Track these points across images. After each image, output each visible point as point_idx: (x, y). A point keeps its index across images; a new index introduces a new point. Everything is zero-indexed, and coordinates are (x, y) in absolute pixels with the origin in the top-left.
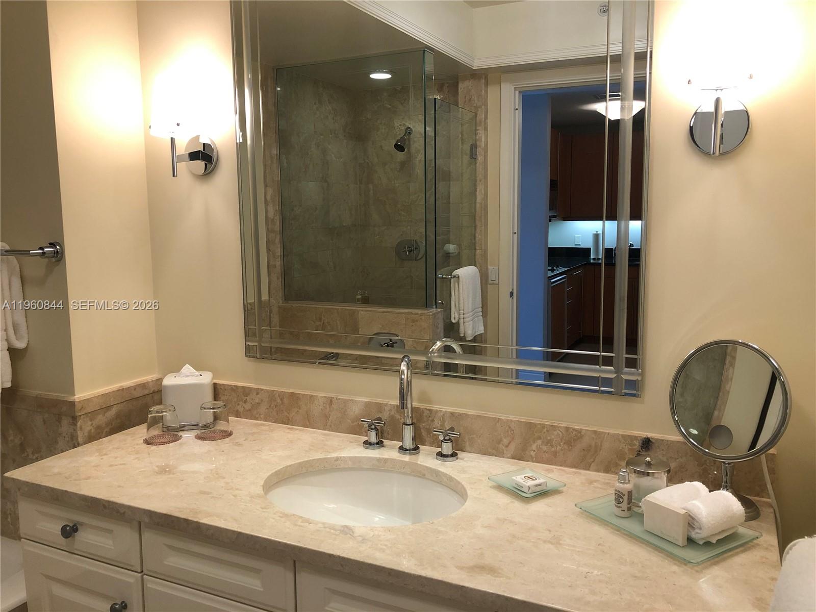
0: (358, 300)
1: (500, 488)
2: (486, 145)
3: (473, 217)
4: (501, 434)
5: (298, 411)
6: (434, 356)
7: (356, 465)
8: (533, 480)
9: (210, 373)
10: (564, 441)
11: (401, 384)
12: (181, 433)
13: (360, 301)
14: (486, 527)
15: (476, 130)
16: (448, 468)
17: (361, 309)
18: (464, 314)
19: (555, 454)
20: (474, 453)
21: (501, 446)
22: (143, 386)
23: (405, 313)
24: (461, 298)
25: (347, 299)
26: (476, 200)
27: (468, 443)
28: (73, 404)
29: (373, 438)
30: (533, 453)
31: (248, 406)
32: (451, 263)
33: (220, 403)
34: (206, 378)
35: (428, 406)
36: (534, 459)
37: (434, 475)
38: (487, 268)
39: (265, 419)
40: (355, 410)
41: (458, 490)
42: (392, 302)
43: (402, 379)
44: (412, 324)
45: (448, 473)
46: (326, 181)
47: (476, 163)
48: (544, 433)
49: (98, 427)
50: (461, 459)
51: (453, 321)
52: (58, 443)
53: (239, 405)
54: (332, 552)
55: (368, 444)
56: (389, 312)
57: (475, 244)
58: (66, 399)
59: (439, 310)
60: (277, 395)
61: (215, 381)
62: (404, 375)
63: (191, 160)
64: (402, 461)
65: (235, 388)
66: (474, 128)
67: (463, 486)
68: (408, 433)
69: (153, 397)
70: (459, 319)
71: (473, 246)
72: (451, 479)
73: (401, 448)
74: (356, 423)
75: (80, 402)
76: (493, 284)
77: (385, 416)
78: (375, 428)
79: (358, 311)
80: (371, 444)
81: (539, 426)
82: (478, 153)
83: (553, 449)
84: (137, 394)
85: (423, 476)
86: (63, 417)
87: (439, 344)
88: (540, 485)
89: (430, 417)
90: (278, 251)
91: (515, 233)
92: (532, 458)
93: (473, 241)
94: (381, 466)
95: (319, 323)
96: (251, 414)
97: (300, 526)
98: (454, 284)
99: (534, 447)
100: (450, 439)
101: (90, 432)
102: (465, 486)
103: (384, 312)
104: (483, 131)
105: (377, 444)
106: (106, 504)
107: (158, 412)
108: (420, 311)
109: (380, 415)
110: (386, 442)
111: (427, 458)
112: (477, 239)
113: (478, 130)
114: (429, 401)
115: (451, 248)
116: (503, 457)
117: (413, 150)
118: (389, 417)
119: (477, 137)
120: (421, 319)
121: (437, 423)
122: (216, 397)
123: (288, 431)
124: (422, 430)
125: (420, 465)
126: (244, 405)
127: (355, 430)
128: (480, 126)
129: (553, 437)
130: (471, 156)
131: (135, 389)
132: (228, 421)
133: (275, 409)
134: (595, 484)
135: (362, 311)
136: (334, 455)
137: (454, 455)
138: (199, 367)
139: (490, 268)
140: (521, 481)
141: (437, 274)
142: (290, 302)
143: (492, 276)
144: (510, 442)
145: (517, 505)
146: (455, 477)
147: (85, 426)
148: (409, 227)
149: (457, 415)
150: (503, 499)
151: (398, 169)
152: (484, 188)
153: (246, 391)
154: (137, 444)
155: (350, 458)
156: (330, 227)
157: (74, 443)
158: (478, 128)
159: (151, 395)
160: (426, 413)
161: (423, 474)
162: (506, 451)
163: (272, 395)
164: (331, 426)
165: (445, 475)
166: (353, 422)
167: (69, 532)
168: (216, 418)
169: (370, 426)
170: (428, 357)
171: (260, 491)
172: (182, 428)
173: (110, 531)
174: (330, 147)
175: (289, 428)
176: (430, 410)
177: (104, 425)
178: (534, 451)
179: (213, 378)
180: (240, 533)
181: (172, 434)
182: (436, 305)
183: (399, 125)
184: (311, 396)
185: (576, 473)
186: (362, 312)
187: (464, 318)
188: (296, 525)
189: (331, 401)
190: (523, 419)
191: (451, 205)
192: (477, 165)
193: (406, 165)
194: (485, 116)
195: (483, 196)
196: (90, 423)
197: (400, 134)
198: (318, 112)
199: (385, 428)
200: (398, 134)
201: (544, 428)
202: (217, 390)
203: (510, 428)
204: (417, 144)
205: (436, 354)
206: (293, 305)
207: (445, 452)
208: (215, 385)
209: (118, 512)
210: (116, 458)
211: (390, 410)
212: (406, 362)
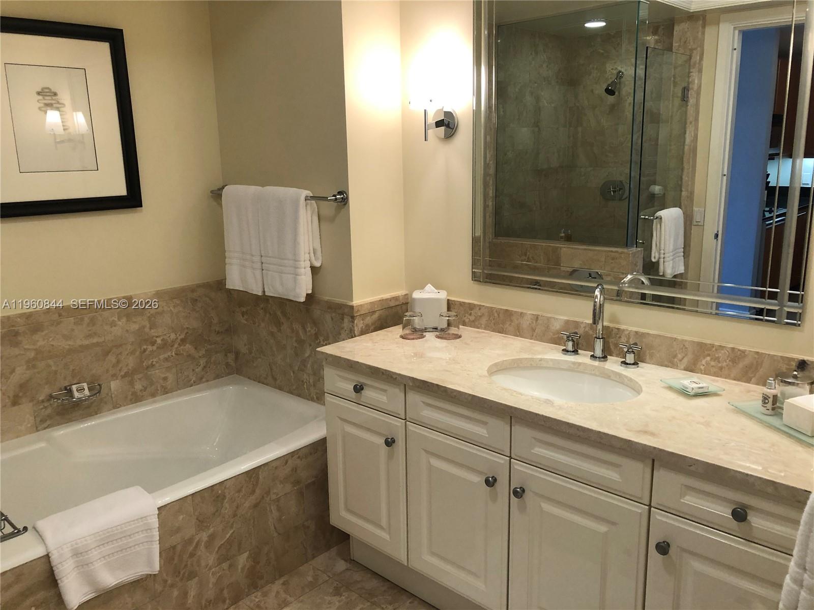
0: (562, 238)
1: (670, 388)
2: (700, 87)
3: (681, 159)
4: (676, 351)
5: (510, 324)
6: (625, 286)
7: (556, 367)
8: (697, 384)
9: (445, 291)
10: (729, 359)
11: (595, 306)
12: (425, 334)
13: (563, 239)
14: (653, 410)
15: (689, 72)
16: (630, 372)
17: (563, 246)
18: (664, 254)
19: (721, 368)
20: (653, 364)
21: (676, 360)
22: (396, 298)
23: (605, 251)
24: (663, 238)
25: (551, 236)
26: (684, 142)
27: (648, 357)
28: (352, 307)
29: (570, 346)
30: (702, 367)
31: (472, 318)
32: (656, 204)
33: (453, 313)
34: (443, 295)
35: (617, 326)
36: (703, 372)
37: (618, 377)
38: (692, 210)
39: (485, 329)
40: (556, 326)
41: (636, 389)
42: (594, 240)
43: (595, 302)
44: (611, 261)
45: (629, 376)
46: (538, 126)
47: (687, 106)
48: (713, 351)
49: (367, 326)
50: (641, 367)
51: (653, 260)
52: (341, 334)
53: (465, 316)
54: (537, 412)
55: (566, 351)
56: (590, 250)
57: (681, 186)
58: (348, 304)
59: (639, 249)
60: (495, 311)
61: (448, 298)
62: (597, 299)
63: (437, 127)
64: (593, 366)
65: (463, 304)
66: (687, 71)
67: (640, 385)
68: (599, 346)
69: (401, 307)
70: (659, 258)
71: (679, 187)
72: (631, 380)
73: (592, 356)
74: (557, 336)
75: (356, 306)
76: (698, 225)
77: (581, 331)
78: (572, 340)
79: (561, 248)
80: (568, 351)
81: (709, 346)
82: (689, 96)
83: (720, 365)
84: (392, 304)
85: (609, 377)
86: (345, 316)
87: (629, 277)
88: (702, 388)
89: (617, 334)
90: (491, 193)
91: (725, 175)
92: (701, 370)
93: (680, 182)
94: (576, 368)
95: (525, 257)
96: (474, 324)
97: (515, 396)
98: (657, 224)
99: (704, 362)
100: (632, 352)
101: (362, 328)
102: (642, 385)
103: (585, 249)
104: (697, 73)
105: (573, 352)
106: (384, 372)
107: (410, 316)
108: (620, 250)
109: (576, 331)
110: (580, 351)
111: (613, 364)
112: (684, 181)
113: (691, 72)
114: (618, 323)
115: (657, 189)
116: (677, 369)
117: (624, 92)
118: (584, 332)
119: (690, 80)
120: (621, 257)
121: (624, 339)
122: (449, 309)
123: (503, 338)
124: (611, 344)
125: (607, 369)
126: (469, 317)
127: (556, 341)
128: (694, 68)
129: (720, 355)
130: (682, 98)
131: (391, 300)
132: (459, 328)
133: (493, 322)
134: (752, 393)
135: (565, 247)
136: (539, 357)
137: (635, 364)
138: (438, 287)
139: (695, 209)
140: (688, 384)
141: (640, 215)
142: (499, 238)
143: (697, 217)
144: (684, 357)
145: (682, 399)
146: (635, 379)
147: (359, 324)
148: (615, 169)
149: (640, 334)
150: (672, 396)
151: (608, 112)
152: (694, 131)
153: (471, 307)
154: (396, 338)
155: (552, 360)
156: (539, 169)
157: (352, 335)
158: (691, 70)
159: (400, 306)
160: (615, 331)
161: (607, 376)
162: (680, 364)
163: (491, 310)
164: (536, 337)
165: (626, 377)
166: (554, 334)
167: (358, 389)
168: (449, 324)
169: (568, 337)
170: (619, 287)
171: (486, 373)
172: (425, 330)
173: (385, 391)
174: (543, 94)
175: (503, 336)
176: (618, 329)
177: (370, 324)
178: (704, 365)
179: (448, 296)
180: (474, 396)
181: (419, 333)
182: (636, 244)
183: (611, 68)
184: (522, 313)
185: (737, 384)
186: (564, 249)
187: (664, 258)
188: (512, 395)
189: (537, 318)
190: (696, 340)
191: (659, 146)
192: (689, 107)
193: (616, 108)
194: (700, 57)
195: (692, 138)
196: (362, 322)
197: (611, 78)
198: (533, 62)
199: (580, 341)
200: (609, 77)
201: (713, 347)
202: (450, 305)
203: (684, 346)
204: (627, 88)
205: (627, 285)
206: (502, 241)
207: (628, 361)
208: (448, 300)
209: (392, 377)
210: (384, 345)
211: (585, 327)
212: (600, 289)
